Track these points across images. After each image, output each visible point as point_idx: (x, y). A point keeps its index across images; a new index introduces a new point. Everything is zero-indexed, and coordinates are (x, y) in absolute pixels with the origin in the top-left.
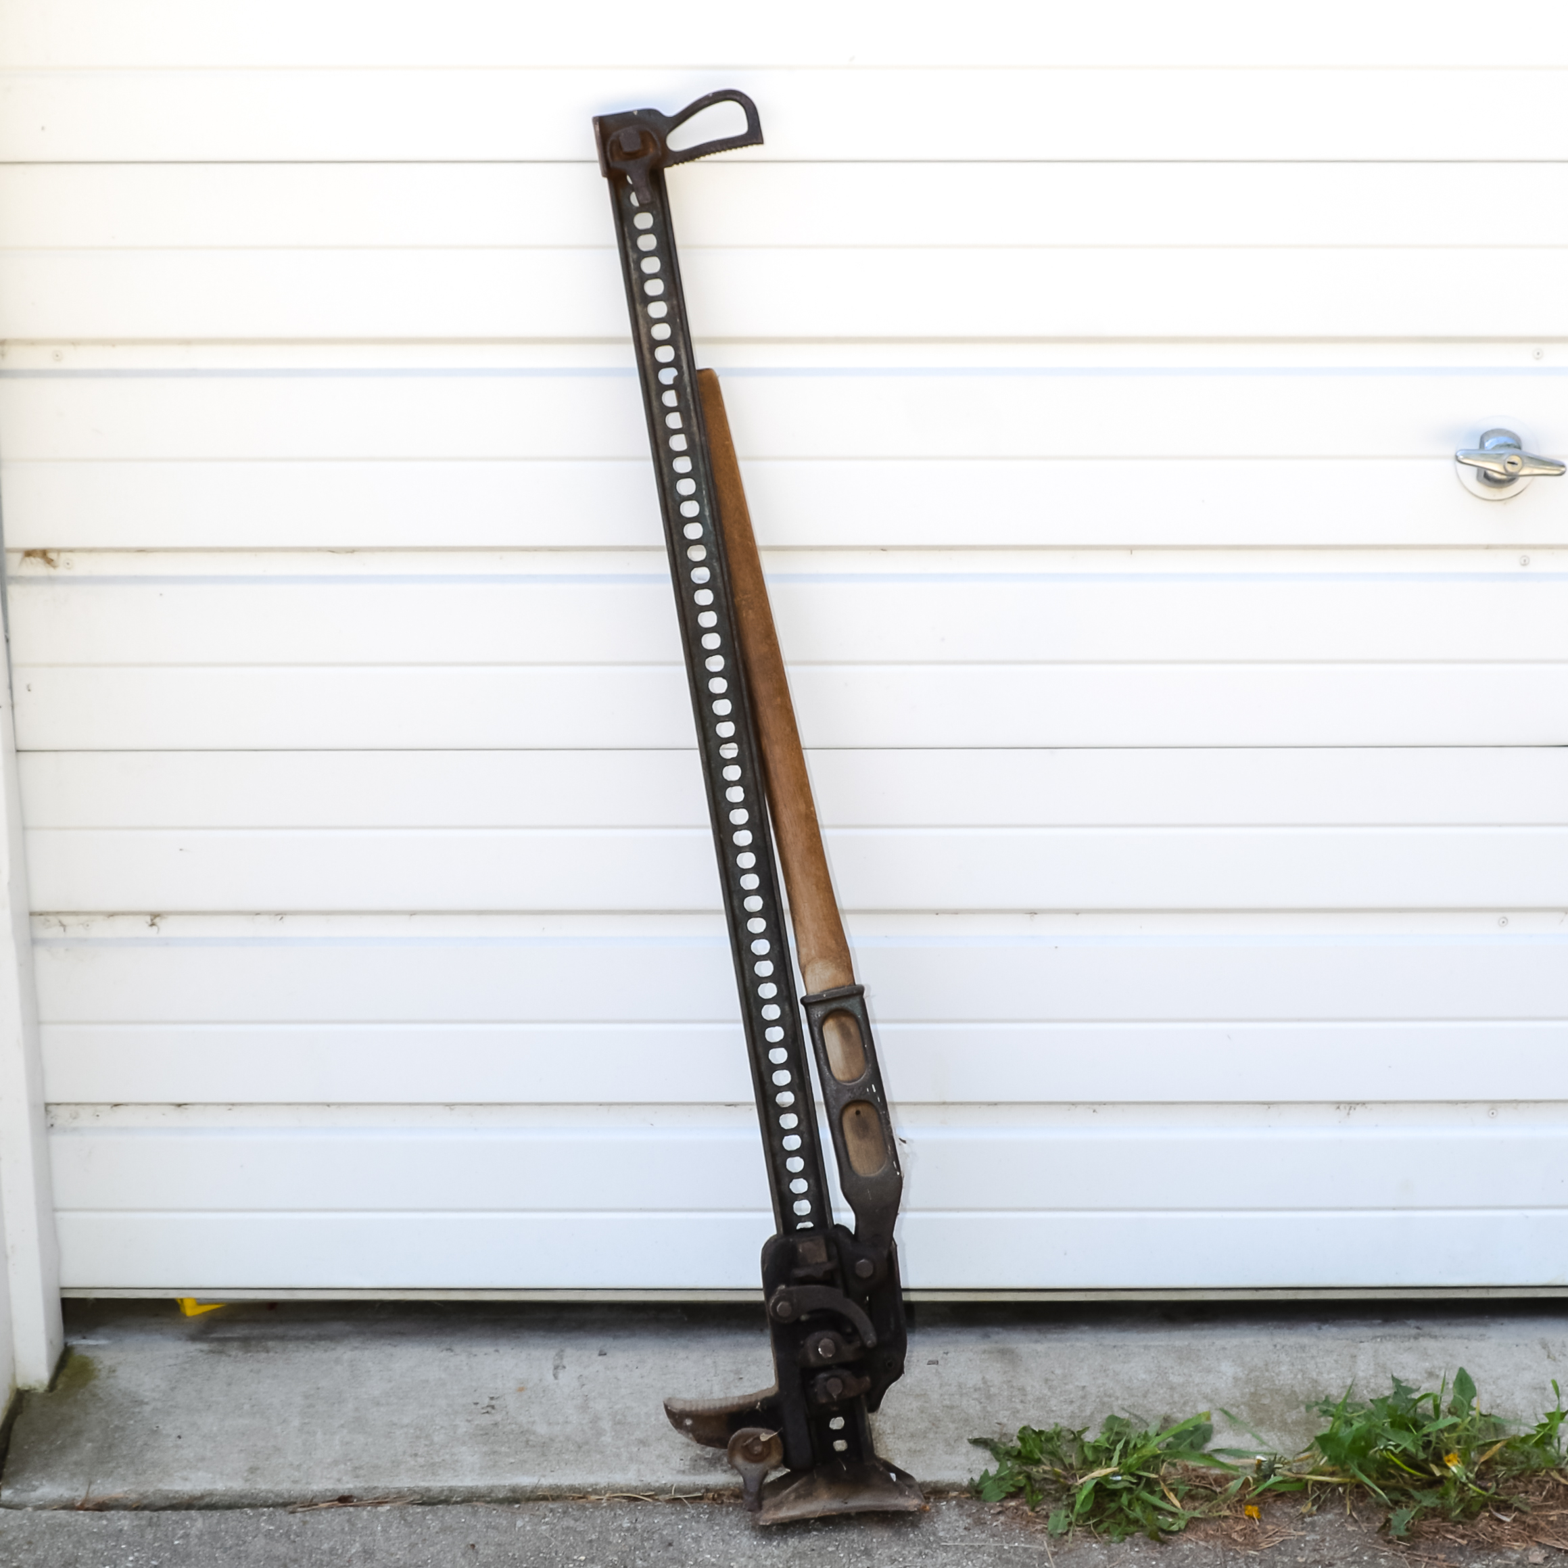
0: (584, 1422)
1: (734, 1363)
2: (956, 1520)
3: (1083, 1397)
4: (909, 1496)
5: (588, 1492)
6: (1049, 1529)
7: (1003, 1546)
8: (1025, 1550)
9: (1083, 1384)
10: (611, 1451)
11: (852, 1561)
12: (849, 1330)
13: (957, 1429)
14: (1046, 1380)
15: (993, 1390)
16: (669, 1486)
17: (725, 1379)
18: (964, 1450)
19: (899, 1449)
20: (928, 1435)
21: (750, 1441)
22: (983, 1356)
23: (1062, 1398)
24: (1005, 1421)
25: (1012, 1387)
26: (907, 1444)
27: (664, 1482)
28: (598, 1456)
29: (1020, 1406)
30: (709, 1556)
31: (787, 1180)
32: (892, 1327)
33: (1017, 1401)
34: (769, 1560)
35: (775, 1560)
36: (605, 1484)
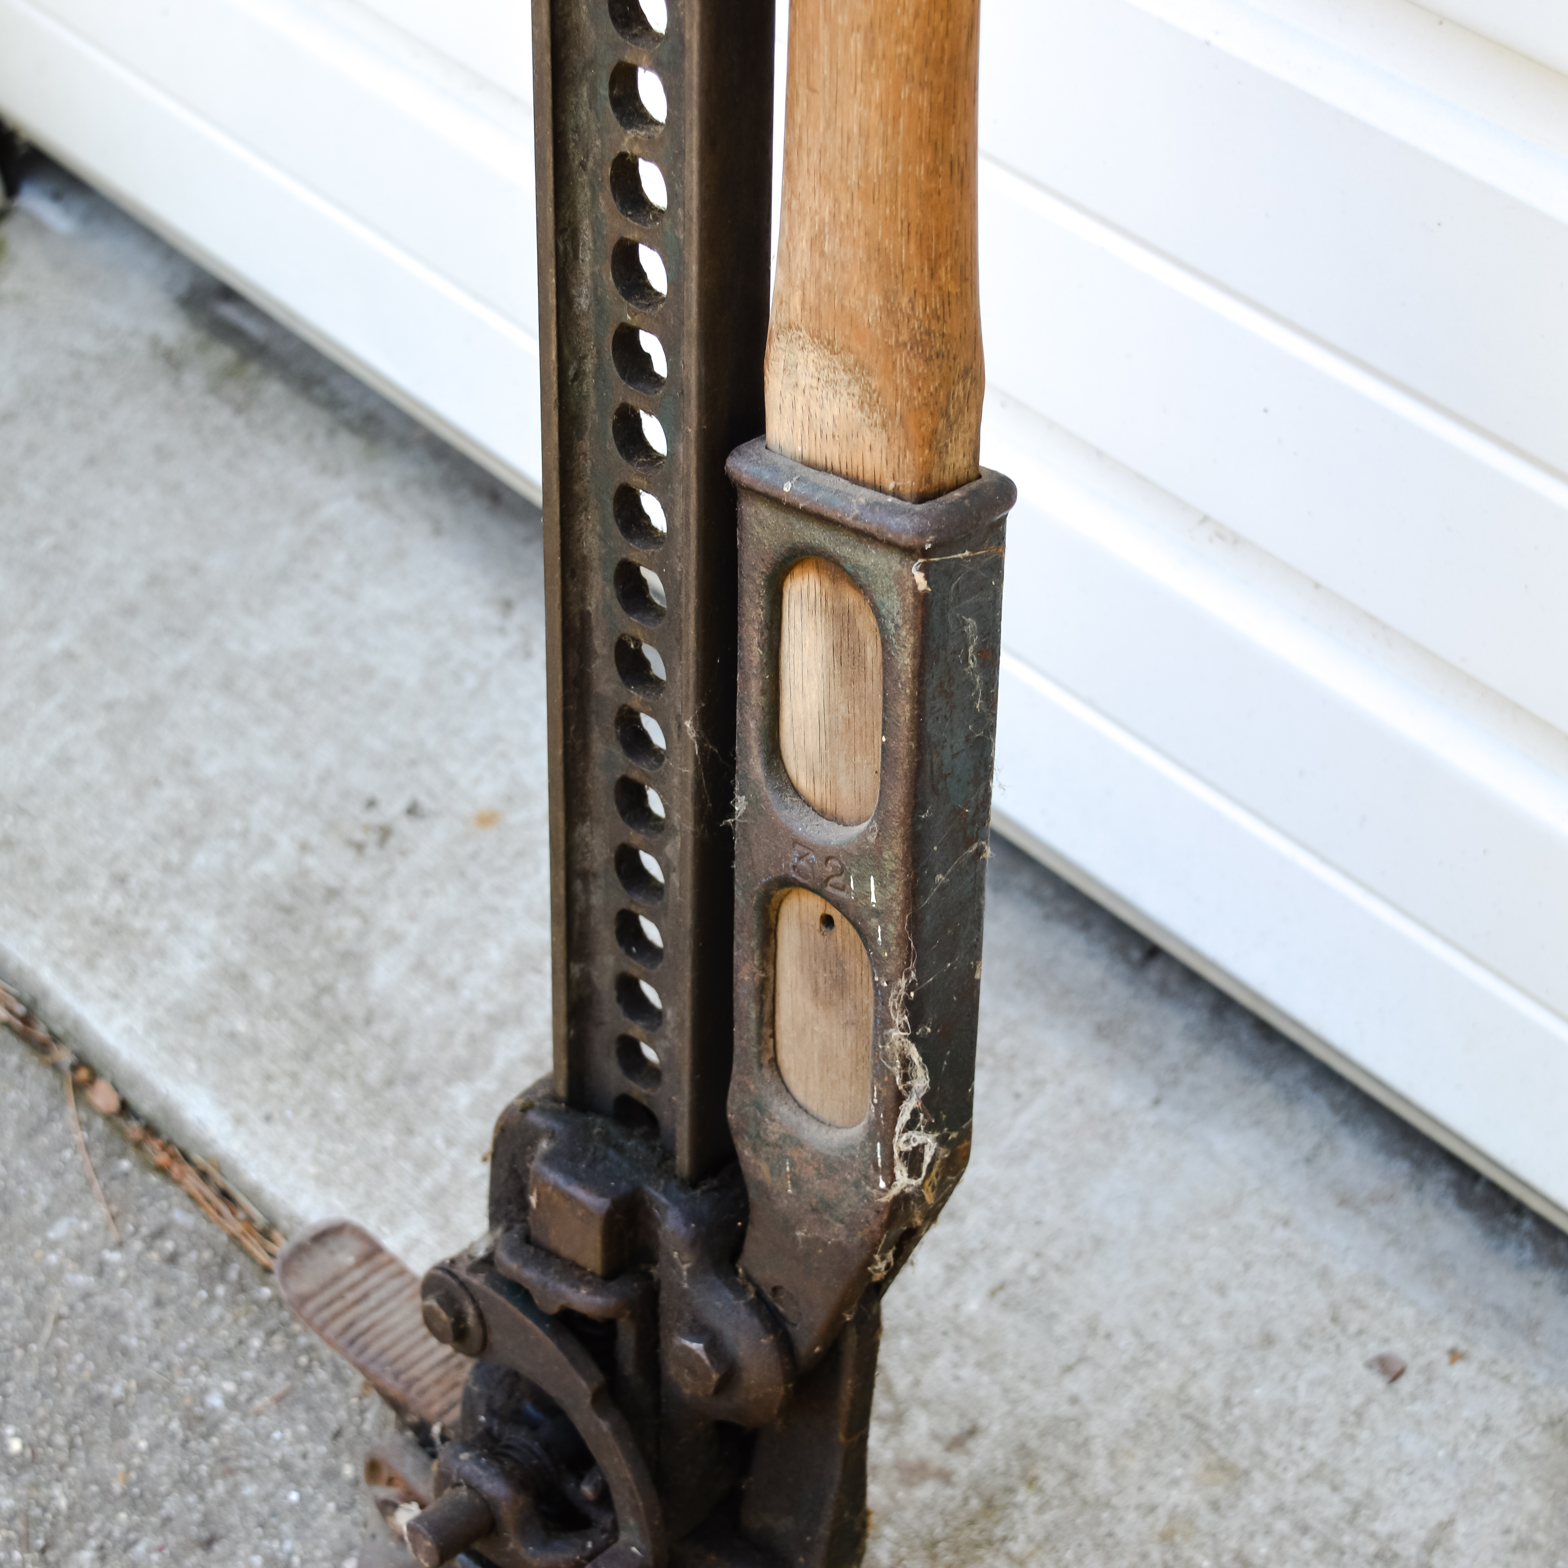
22: (1530, 1440)
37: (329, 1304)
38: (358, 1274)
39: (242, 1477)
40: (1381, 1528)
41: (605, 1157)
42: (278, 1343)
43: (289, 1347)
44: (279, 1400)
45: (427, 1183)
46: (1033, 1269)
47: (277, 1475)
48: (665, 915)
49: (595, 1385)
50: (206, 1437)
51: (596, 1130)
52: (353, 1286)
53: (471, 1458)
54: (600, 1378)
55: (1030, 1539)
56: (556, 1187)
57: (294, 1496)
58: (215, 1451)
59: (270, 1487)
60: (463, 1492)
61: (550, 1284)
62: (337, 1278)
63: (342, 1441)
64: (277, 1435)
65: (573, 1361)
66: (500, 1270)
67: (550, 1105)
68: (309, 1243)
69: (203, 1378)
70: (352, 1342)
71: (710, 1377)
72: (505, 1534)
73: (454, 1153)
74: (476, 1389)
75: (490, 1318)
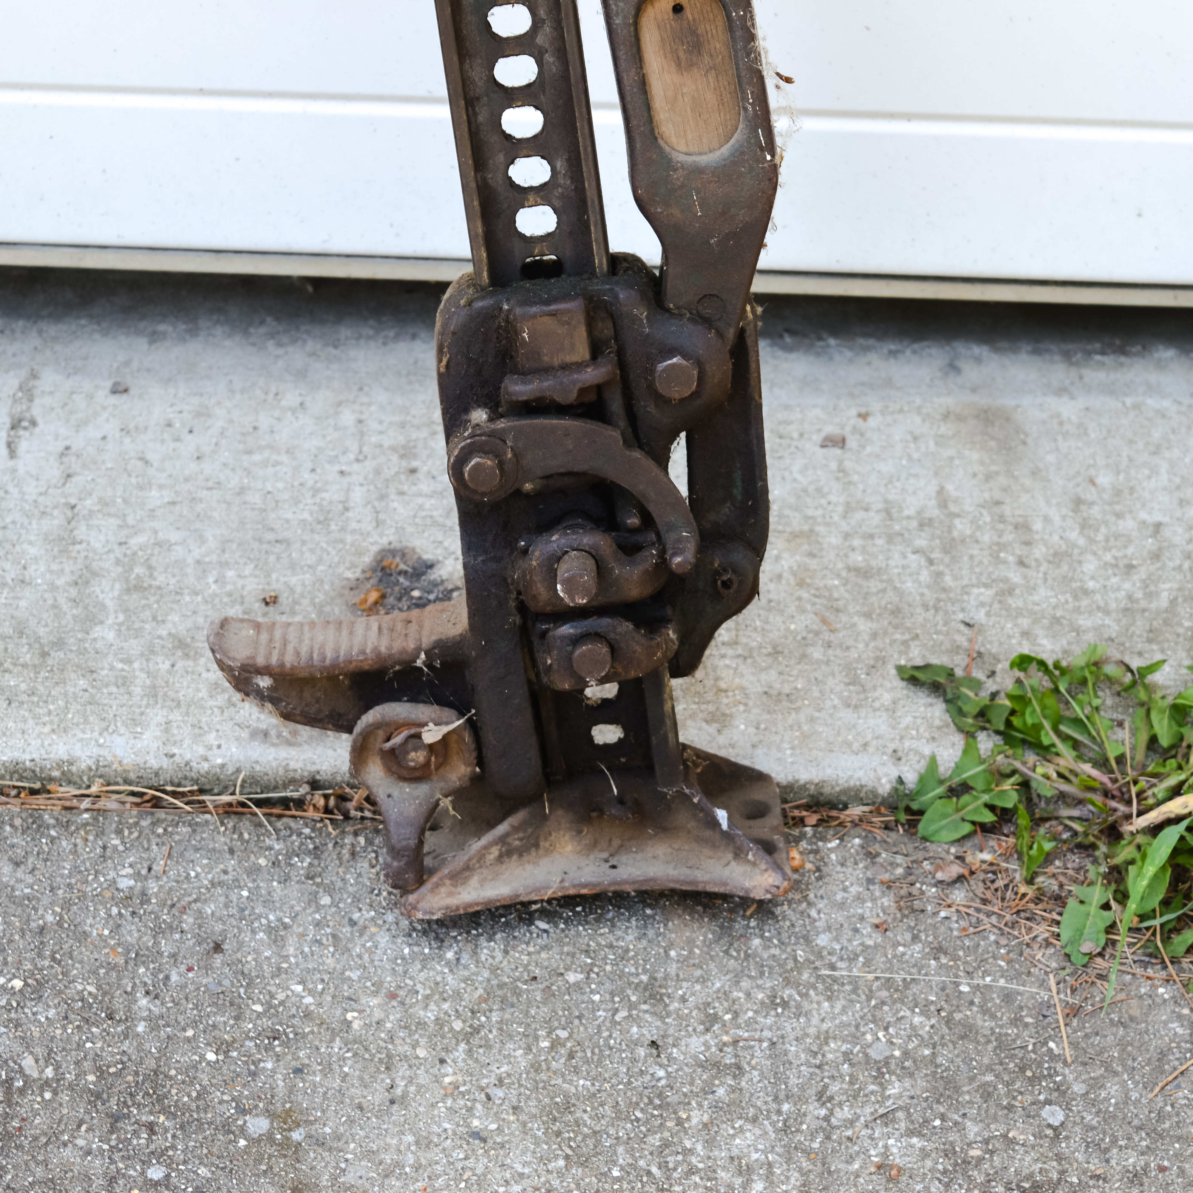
0: (60, 582)
1: (402, 425)
2: (858, 898)
3: (1156, 556)
4: (754, 864)
5: (51, 779)
6: (1064, 937)
7: (957, 984)
8: (1008, 997)
9: (1158, 517)
10: (112, 668)
11: (618, 1018)
12: (633, 521)
13: (874, 635)
14: (1078, 503)
15: (961, 527)
16: (231, 770)
17: (378, 472)
18: (887, 698)
19: (743, 689)
20: (810, 650)
21: (397, 740)
22: (943, 430)
23: (1108, 557)
24: (980, 616)
25: (1002, 519)
26: (763, 677)
27: (219, 761)
28: (82, 683)
29: (1015, 576)
30: (299, 988)
31: (501, 158)
32: (737, 492)
33: (1011, 558)
34: (432, 1006)
35: (446, 1006)
36: (91, 763)
37: (270, 653)
39: (196, 906)
42: (130, 835)
44: (168, 858)
47: (218, 891)
53: (560, 536)
56: (542, 313)
59: (220, 900)
60: (573, 553)
62: (256, 642)
64: (192, 874)
67: (483, 293)
69: (101, 879)
72: (610, 566)
75: (520, 445)
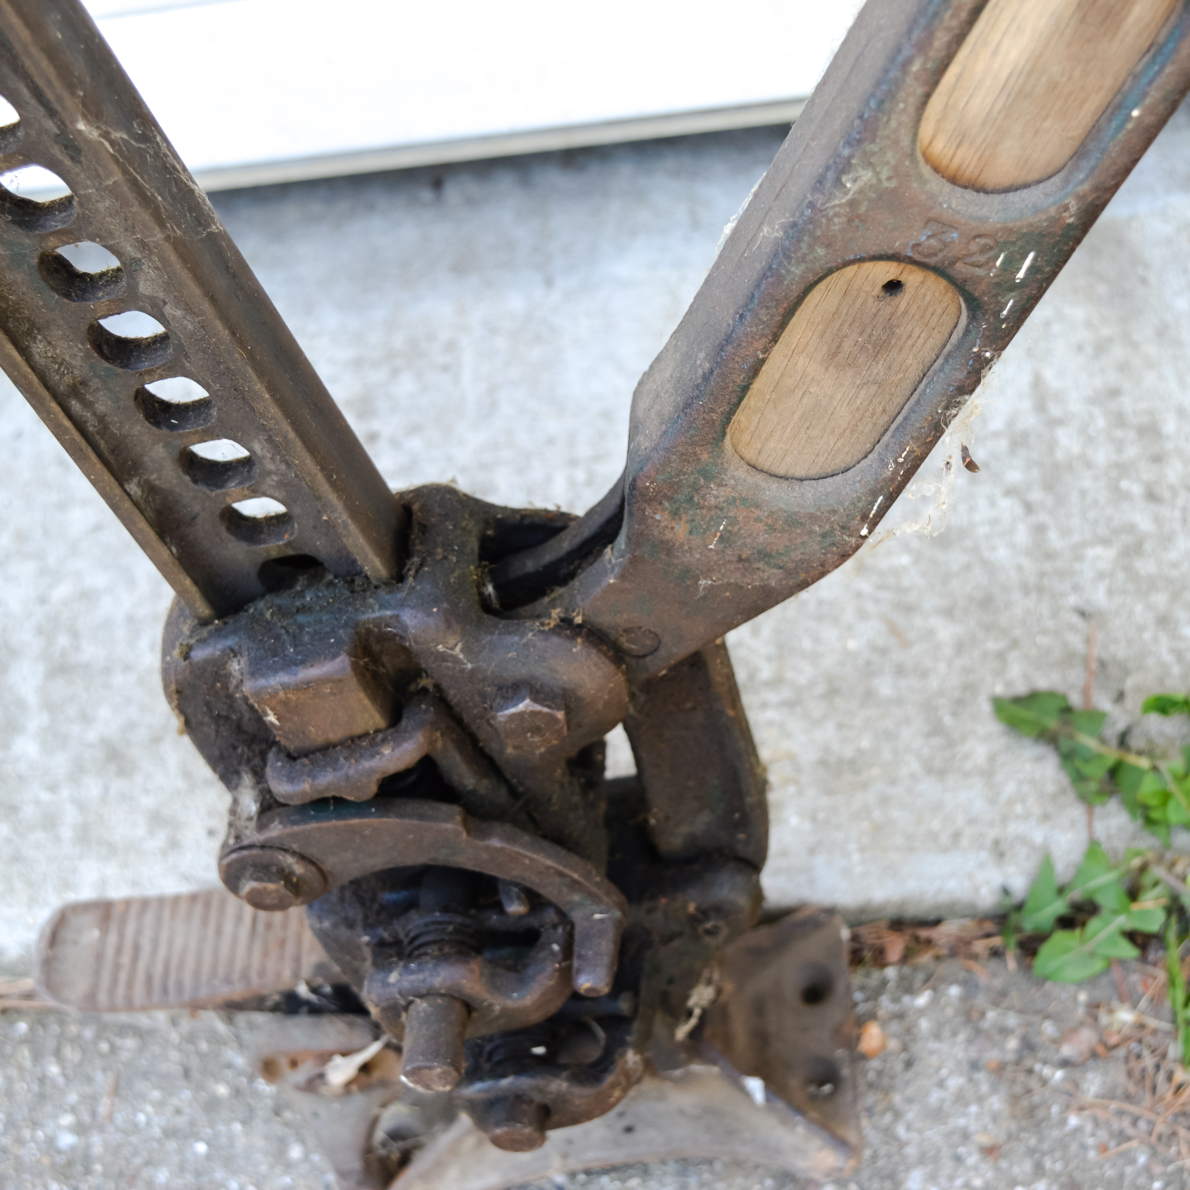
2: (959, 1099)
15: (1066, 441)
18: (981, 753)
19: (792, 757)
20: (876, 682)
24: (1098, 597)
25: (1120, 420)
26: (818, 734)
29: (1143, 520)
33: (1136, 489)
37: (115, 981)
38: (112, 938)
39: (146, 1173)
40: (997, 424)
41: (301, 627)
42: (71, 1054)
43: (84, 1050)
44: (116, 1091)
45: (66, 833)
46: (580, 475)
47: (172, 1145)
48: (186, 356)
49: (458, 818)
50: (88, 1171)
51: (268, 615)
52: (119, 950)
53: (401, 974)
54: (456, 810)
55: (769, 659)
56: (285, 687)
57: (201, 1148)
58: (105, 1175)
59: (176, 1159)
60: (422, 1005)
61: (351, 772)
62: (99, 957)
63: (196, 1075)
64: (141, 1118)
65: (422, 817)
66: (296, 802)
67: (205, 632)
68: (50, 952)
69: (40, 1134)
70: (165, 990)
71: (557, 720)
72: (485, 1004)
73: (65, 792)
74: (327, 924)
75: (313, 851)
